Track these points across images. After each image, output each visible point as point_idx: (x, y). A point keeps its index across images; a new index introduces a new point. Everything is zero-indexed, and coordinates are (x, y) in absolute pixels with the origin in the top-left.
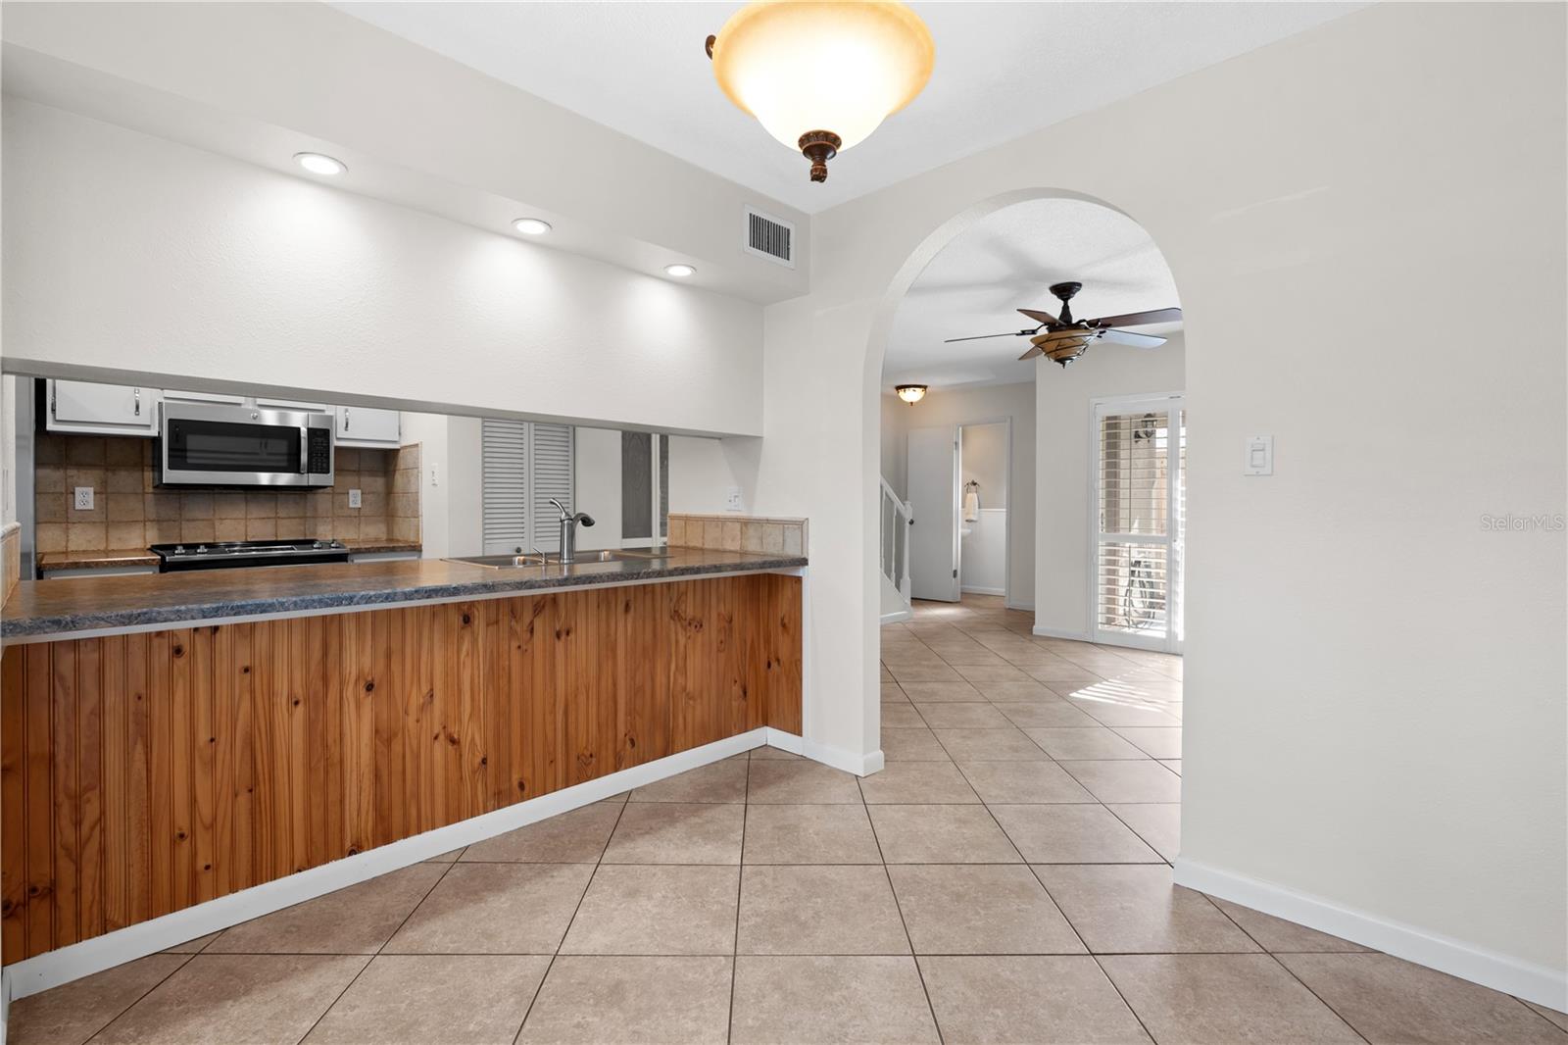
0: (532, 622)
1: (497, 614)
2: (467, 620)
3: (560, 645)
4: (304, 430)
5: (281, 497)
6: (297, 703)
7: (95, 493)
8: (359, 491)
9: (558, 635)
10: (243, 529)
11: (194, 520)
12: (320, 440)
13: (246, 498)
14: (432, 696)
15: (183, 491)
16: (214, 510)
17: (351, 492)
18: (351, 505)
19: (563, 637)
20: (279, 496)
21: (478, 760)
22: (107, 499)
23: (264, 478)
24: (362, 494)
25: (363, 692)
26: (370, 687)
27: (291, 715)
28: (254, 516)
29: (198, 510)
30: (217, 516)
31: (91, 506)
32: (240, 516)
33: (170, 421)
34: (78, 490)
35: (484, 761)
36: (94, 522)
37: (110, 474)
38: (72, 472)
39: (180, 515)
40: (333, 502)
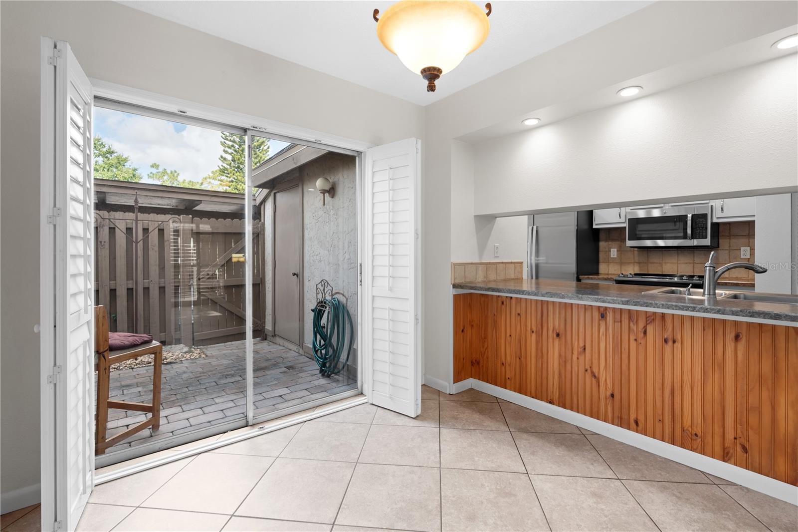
0: (645, 327)
1: (621, 317)
2: (603, 316)
3: (668, 348)
4: (690, 216)
5: (697, 252)
6: (533, 332)
7: (617, 251)
8: (749, 248)
9: (666, 341)
10: (676, 268)
11: (653, 263)
12: (701, 220)
13: (678, 253)
14: (585, 349)
15: (649, 250)
16: (662, 259)
17: (742, 249)
18: (742, 257)
19: (670, 343)
20: (695, 251)
21: (609, 394)
22: (621, 253)
23: (661, 243)
24: (751, 249)
25: (555, 336)
26: (558, 335)
27: (531, 336)
28: (682, 262)
29: (655, 258)
30: (664, 262)
31: (616, 257)
32: (675, 262)
33: (629, 219)
34: (612, 250)
35: (612, 396)
36: (617, 263)
37: (622, 243)
38: (610, 243)
39: (648, 260)
40: (729, 255)
